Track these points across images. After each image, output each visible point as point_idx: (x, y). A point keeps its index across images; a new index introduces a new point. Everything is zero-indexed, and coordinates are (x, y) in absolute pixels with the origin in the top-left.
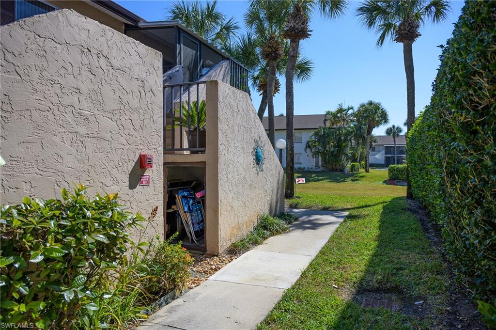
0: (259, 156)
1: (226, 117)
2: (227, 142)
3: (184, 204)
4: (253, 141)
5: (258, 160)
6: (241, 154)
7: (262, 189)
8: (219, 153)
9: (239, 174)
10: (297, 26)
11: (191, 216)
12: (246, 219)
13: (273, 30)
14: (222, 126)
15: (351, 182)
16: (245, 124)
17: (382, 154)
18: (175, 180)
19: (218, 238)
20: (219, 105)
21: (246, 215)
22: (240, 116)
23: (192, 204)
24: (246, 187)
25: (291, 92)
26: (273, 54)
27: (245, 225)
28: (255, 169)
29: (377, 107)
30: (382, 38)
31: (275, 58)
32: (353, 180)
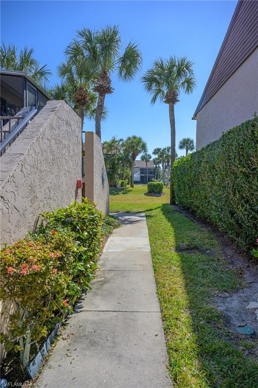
0: (103, 179)
1: (95, 155)
2: (95, 170)
4: (102, 169)
5: (103, 181)
6: (99, 178)
8: (94, 178)
9: (98, 190)
10: (104, 85)
14: (95, 161)
15: (122, 195)
17: (138, 174)
20: (94, 148)
22: (99, 153)
24: (100, 199)
28: (102, 187)
29: (139, 141)
30: (154, 100)
31: (84, 104)
32: (124, 193)
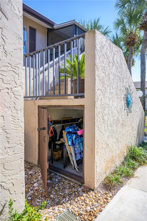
0: (129, 101)
1: (103, 65)
2: (104, 88)
3: (68, 138)
4: (125, 89)
5: (128, 104)
6: (115, 99)
7: (131, 126)
8: (96, 97)
9: (113, 115)
11: (74, 148)
12: (118, 152)
13: (132, 28)
14: (99, 73)
16: (119, 74)
18: (67, 118)
19: (94, 175)
20: (96, 53)
21: (118, 149)
22: (115, 67)
23: (76, 139)
24: (119, 126)
25: (144, 62)
26: (132, 42)
27: (118, 157)
28: (126, 111)
31: (133, 45)
